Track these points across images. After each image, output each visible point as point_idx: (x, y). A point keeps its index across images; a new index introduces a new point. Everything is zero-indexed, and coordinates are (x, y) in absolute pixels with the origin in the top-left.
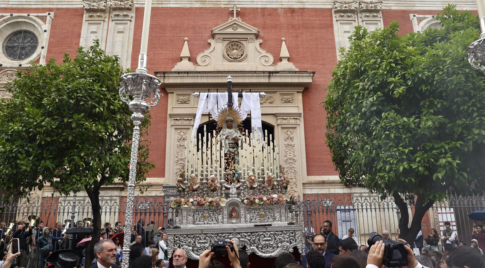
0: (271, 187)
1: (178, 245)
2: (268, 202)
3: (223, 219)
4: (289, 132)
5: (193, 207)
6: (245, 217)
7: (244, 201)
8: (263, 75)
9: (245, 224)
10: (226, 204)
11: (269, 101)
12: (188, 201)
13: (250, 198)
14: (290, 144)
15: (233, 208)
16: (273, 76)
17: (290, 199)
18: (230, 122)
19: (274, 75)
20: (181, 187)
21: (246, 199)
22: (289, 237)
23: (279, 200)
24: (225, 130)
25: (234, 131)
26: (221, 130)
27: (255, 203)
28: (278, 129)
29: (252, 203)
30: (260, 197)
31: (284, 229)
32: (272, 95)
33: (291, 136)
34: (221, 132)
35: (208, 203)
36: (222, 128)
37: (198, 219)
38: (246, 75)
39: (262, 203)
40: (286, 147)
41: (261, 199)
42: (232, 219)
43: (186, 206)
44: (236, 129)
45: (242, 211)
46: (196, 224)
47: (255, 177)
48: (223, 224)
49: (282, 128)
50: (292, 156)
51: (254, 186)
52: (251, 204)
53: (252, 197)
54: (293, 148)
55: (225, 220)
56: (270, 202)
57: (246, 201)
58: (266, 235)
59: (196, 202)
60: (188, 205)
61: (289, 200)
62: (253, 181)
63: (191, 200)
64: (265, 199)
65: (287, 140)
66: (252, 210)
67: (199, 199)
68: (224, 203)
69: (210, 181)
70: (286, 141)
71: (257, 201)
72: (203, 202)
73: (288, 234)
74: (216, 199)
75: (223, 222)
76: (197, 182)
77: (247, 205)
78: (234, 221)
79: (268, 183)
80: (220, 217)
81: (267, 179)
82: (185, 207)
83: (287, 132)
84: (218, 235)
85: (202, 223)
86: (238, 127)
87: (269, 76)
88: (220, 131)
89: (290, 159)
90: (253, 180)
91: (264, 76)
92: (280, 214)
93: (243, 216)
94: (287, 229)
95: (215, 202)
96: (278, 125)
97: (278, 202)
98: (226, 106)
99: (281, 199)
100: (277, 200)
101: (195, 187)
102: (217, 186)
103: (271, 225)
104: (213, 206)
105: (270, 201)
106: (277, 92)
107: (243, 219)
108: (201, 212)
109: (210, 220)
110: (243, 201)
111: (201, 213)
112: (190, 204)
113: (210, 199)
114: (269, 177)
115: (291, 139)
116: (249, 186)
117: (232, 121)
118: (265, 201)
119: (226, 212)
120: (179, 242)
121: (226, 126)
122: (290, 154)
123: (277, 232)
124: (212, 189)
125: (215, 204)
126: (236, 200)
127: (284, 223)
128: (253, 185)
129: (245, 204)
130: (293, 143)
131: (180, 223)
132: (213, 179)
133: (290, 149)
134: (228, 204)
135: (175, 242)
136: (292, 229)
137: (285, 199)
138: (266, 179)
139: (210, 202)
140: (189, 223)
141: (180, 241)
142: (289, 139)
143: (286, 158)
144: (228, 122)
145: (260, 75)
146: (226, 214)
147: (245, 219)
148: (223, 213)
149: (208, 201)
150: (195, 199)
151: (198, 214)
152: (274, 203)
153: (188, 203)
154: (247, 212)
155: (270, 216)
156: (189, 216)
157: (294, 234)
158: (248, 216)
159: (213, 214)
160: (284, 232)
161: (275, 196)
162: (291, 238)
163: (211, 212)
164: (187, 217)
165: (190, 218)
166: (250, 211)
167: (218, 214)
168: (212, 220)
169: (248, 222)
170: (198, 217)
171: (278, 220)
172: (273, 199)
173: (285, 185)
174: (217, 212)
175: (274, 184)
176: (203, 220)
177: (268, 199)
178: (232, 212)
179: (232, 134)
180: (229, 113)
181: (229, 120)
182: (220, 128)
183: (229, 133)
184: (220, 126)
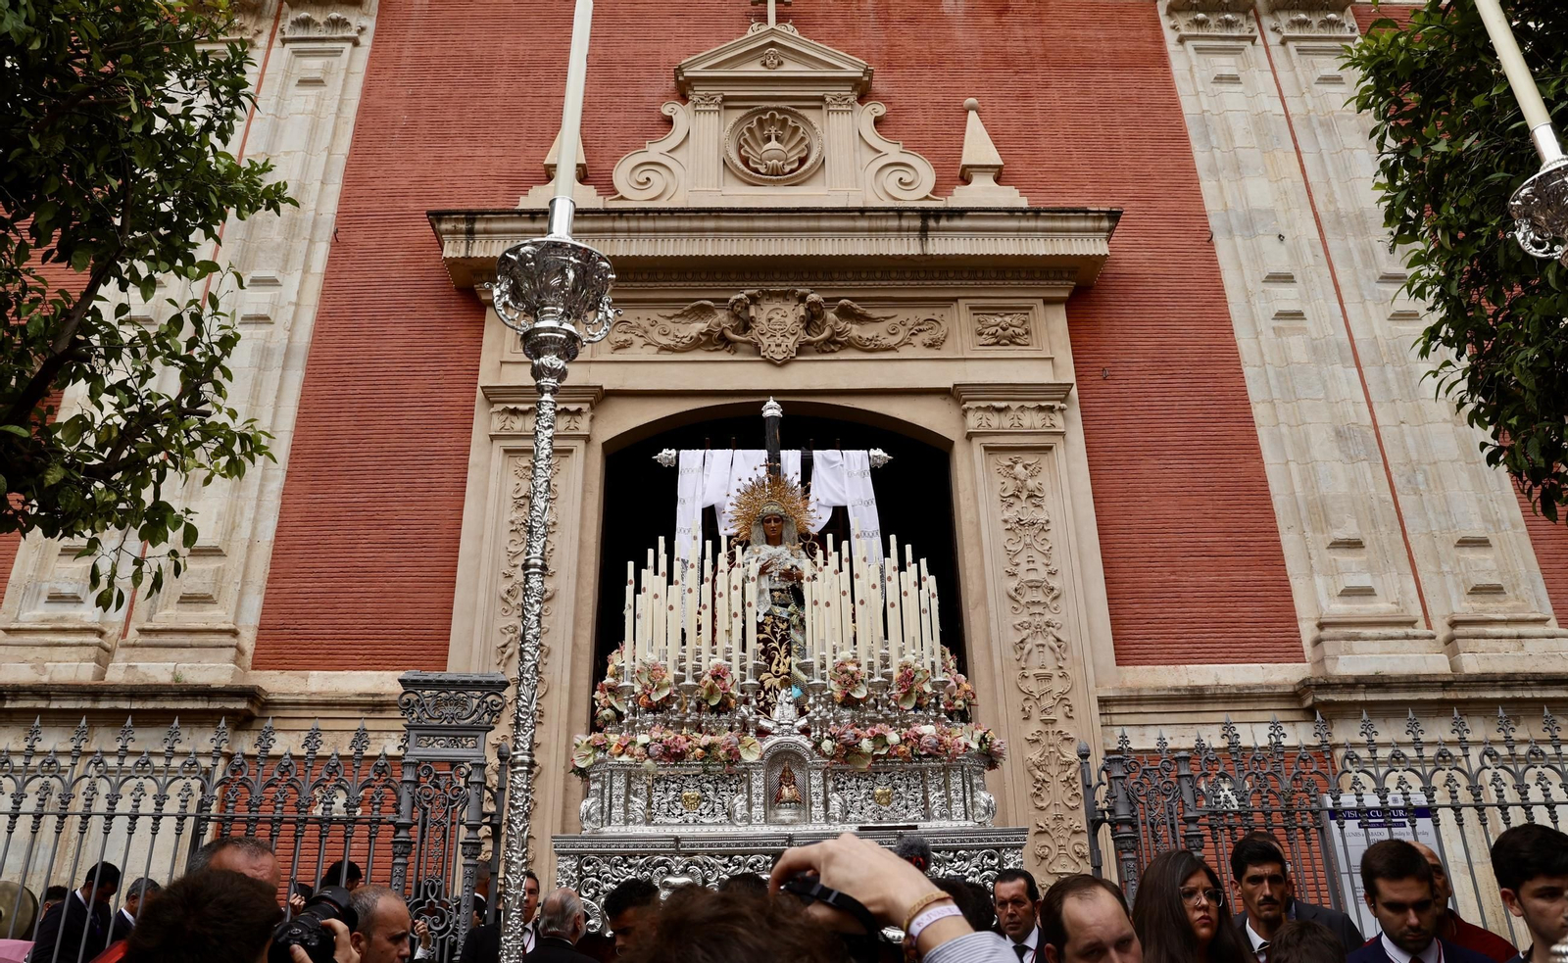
0: (914, 700)
1: (592, 891)
2: (902, 748)
3: (749, 809)
4: (1019, 468)
5: (648, 762)
6: (826, 803)
7: (823, 745)
8: (894, 223)
9: (825, 828)
10: (762, 758)
11: (925, 337)
12: (633, 742)
13: (844, 734)
14: (1027, 518)
15: (784, 771)
16: (938, 230)
17: (980, 744)
19: (943, 223)
21: (828, 738)
22: (982, 871)
23: (940, 742)
24: (760, 550)
25: (788, 551)
27: (860, 753)
28: (971, 454)
29: (849, 751)
30: (876, 731)
31: (962, 841)
32: (936, 314)
33: (1031, 484)
34: (746, 555)
35: (699, 750)
36: (748, 544)
37: (665, 806)
38: (825, 224)
39: (884, 752)
40: (1011, 535)
41: (879, 739)
42: (780, 808)
43: (625, 758)
44: (794, 547)
45: (814, 782)
46: (656, 824)
47: (859, 665)
48: (750, 823)
49: (986, 449)
50: (1041, 574)
51: (857, 695)
52: (847, 755)
53: (850, 731)
54: (1043, 535)
55: (758, 811)
56: (912, 749)
57: (827, 745)
59: (659, 745)
60: (633, 755)
61: (975, 746)
62: (853, 680)
63: (643, 739)
64: (893, 737)
65: (1012, 500)
66: (850, 780)
67: (670, 735)
68: (752, 752)
69: (707, 678)
70: (1011, 505)
71: (866, 745)
72: (685, 746)
73: (976, 861)
74: (724, 738)
75: (748, 820)
76: (665, 681)
77: (832, 757)
79: (903, 687)
80: (739, 801)
81: (899, 674)
82: (624, 764)
83: (1012, 468)
84: (730, 861)
85: (677, 821)
86: (800, 541)
87: (924, 232)
89: (1035, 586)
90: (852, 676)
91: (900, 229)
92: (947, 795)
93: (817, 800)
94: (971, 841)
95: (725, 748)
96: (970, 436)
97: (937, 750)
98: (763, 472)
99: (947, 739)
100: (934, 741)
101: (656, 698)
102: (732, 696)
104: (716, 760)
105: (910, 744)
106: (956, 299)
107: (818, 811)
108: (674, 782)
109: (705, 812)
110: (817, 746)
111: (675, 786)
112: (638, 750)
113: (706, 740)
114: (907, 668)
115: (1030, 497)
116: (838, 695)
118: (895, 747)
119: (758, 783)
120: (595, 880)
121: (762, 537)
122: (1031, 566)
124: (714, 703)
125: (722, 753)
126: (794, 743)
127: (962, 823)
128: (853, 691)
129: (825, 755)
130: (1041, 516)
131: (602, 821)
132: (718, 671)
133: (1028, 541)
134: (766, 757)
135: (581, 879)
136: (989, 840)
137: (962, 741)
138: (897, 676)
139: (708, 748)
140: (634, 820)
141: (598, 877)
142: (1024, 496)
143: (1013, 584)
144: (770, 521)
145: (883, 224)
146: (761, 791)
147: (827, 808)
148: (749, 788)
149: (701, 744)
150: (656, 735)
151: (666, 789)
152: (924, 753)
153: (631, 747)
154: (831, 785)
155: (910, 803)
156: (635, 795)
157: (996, 860)
158: (836, 800)
159: (716, 789)
160: (962, 852)
161: (928, 730)
162: (986, 873)
163: (708, 782)
164: (628, 801)
165: (638, 803)
166: (844, 783)
167: (731, 791)
168: (713, 810)
169: (836, 820)
170: (664, 800)
171: (941, 815)
172: (920, 741)
173: (961, 703)
174: (730, 785)
175: (924, 693)
176: (682, 809)
177: (904, 738)
178: (781, 784)
179: (781, 560)
180: (773, 492)
181: (772, 515)
182: (742, 542)
183: (771, 559)
184: (742, 538)
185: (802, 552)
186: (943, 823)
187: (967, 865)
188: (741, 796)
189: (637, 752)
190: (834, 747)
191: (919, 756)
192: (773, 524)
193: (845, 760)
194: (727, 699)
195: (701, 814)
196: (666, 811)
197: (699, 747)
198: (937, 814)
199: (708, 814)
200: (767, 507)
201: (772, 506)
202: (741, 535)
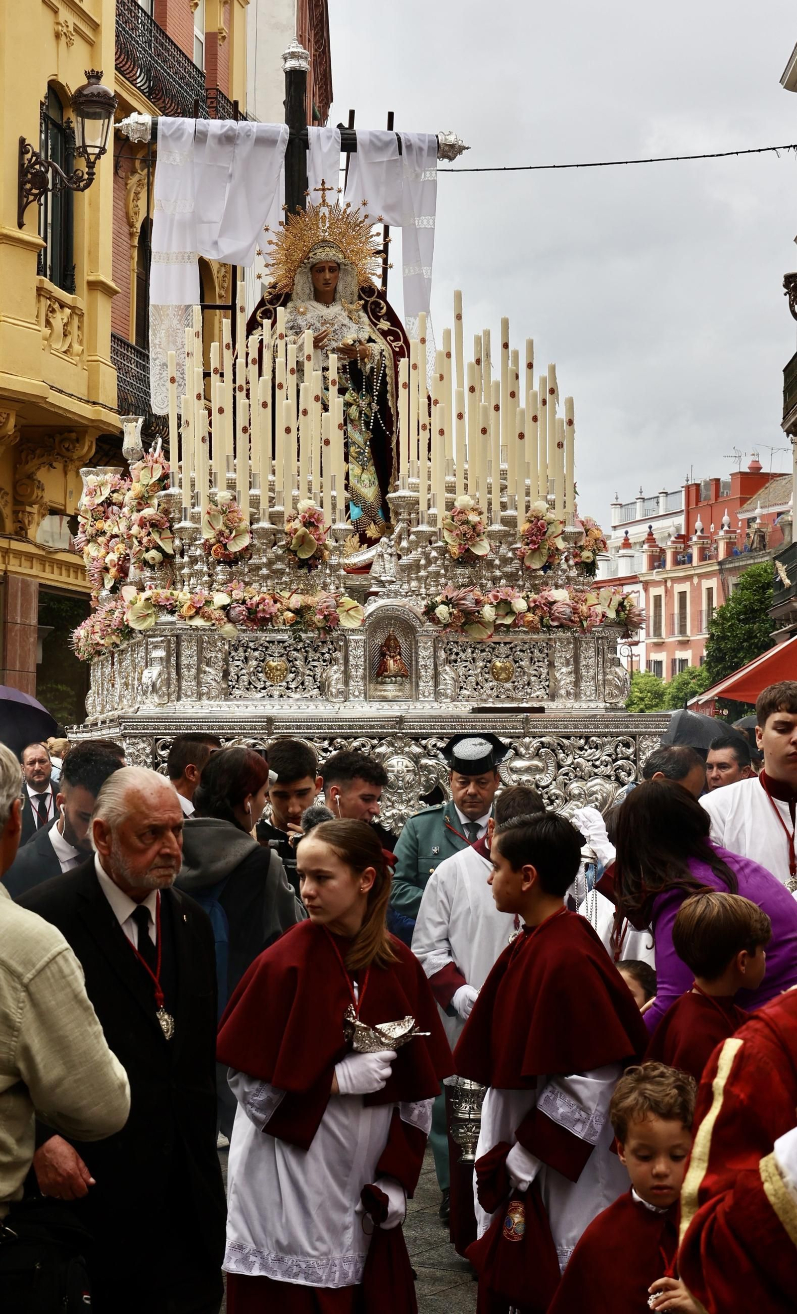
0: (544, 559)
2: (531, 616)
3: (346, 683)
5: (229, 627)
6: (436, 676)
7: (437, 611)
9: (436, 705)
10: (364, 624)
12: (208, 602)
13: (463, 599)
15: (388, 639)
17: (618, 612)
18: (332, 270)
20: (158, 548)
21: (443, 603)
22: (615, 761)
23: (575, 611)
24: (306, 309)
25: (345, 314)
27: (481, 623)
29: (468, 619)
30: (501, 596)
31: (595, 727)
34: (287, 315)
35: (290, 615)
36: (290, 298)
37: (245, 678)
39: (509, 620)
41: (504, 606)
42: (383, 683)
43: (198, 622)
44: (353, 307)
45: (422, 653)
46: (237, 698)
47: (481, 514)
48: (348, 699)
51: (478, 551)
52: (464, 624)
53: (471, 596)
55: (357, 685)
56: (542, 618)
57: (442, 611)
58: (522, 750)
59: (243, 607)
60: (208, 618)
61: (612, 615)
62: (474, 533)
63: (220, 599)
64: (520, 605)
66: (464, 651)
67: (254, 595)
68: (352, 617)
69: (296, 524)
71: (488, 612)
72: (274, 608)
73: (609, 748)
74: (319, 599)
75: (345, 695)
76: (243, 525)
77: (446, 626)
78: (390, 690)
79: (532, 542)
80: (335, 674)
81: (527, 526)
82: (197, 629)
84: (330, 745)
85: (260, 695)
86: (360, 298)
90: (473, 528)
92: (577, 671)
93: (426, 675)
94: (606, 727)
95: (321, 611)
97: (571, 620)
99: (583, 608)
100: (568, 610)
101: (235, 547)
103: (541, 710)
104: (310, 625)
105: (539, 612)
107: (425, 685)
108: (255, 650)
109: (295, 684)
110: (430, 610)
111: (256, 654)
112: (217, 614)
113: (297, 599)
114: (538, 519)
116: (455, 550)
117: (336, 268)
118: (520, 615)
119: (357, 655)
121: (309, 290)
123: (568, 738)
124: (304, 556)
125: (317, 618)
126: (402, 605)
127: (593, 705)
128: (473, 545)
129: (439, 622)
131: (169, 695)
132: (311, 516)
134: (369, 623)
136: (624, 727)
137: (599, 609)
138: (523, 526)
139: (299, 612)
140: (210, 695)
144: (323, 270)
146: (361, 662)
147: (436, 685)
148: (346, 658)
149: (291, 606)
150: (238, 594)
151: (246, 658)
152: (555, 624)
153: (204, 610)
154: (442, 656)
155: (533, 679)
156: (208, 665)
157: (631, 750)
158: (448, 674)
159: (306, 658)
160: (594, 738)
161: (560, 595)
162: (619, 763)
163: (295, 650)
164: (199, 671)
165: (212, 674)
166: (457, 654)
167: (324, 661)
168: (303, 684)
169: (447, 698)
170: (244, 671)
171: (568, 694)
172: (551, 609)
173: (590, 554)
174: (323, 654)
175: (557, 549)
176: (265, 682)
177: (532, 605)
178: (385, 655)
179: (336, 327)
180: (328, 228)
181: (327, 262)
182: (281, 295)
183: (323, 324)
184: (281, 289)
185: (362, 314)
186: (570, 703)
187: (598, 753)
188: (335, 667)
189: (214, 614)
190: (451, 614)
191: (549, 627)
193: (463, 629)
194: (321, 551)
195: (288, 688)
196: (246, 683)
197: (289, 610)
198: (563, 692)
199: (296, 688)
200: (320, 250)
201: (328, 249)
202: (279, 286)
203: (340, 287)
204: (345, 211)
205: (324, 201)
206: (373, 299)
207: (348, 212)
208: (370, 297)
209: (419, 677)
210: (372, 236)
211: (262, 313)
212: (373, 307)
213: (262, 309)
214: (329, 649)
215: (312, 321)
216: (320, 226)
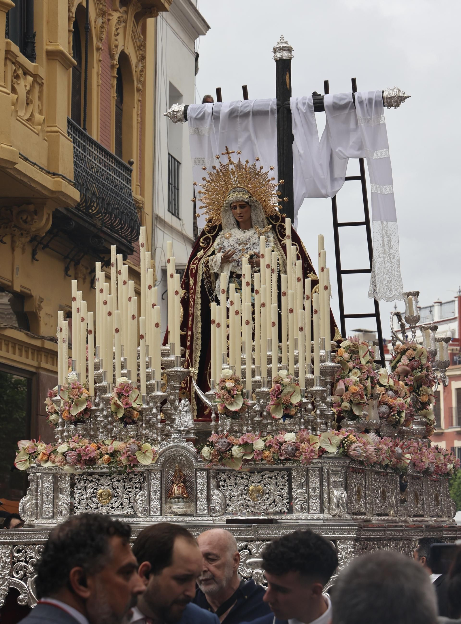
0: (282, 411)
1: (21, 572)
2: (266, 453)
3: (149, 504)
5: (67, 467)
6: (209, 499)
7: (204, 451)
9: (208, 518)
10: (157, 461)
12: (55, 451)
13: (218, 442)
15: (176, 472)
17: (339, 448)
18: (241, 207)
21: (206, 445)
23: (297, 449)
24: (230, 235)
25: (256, 236)
26: (217, 235)
27: (233, 458)
29: (224, 456)
30: (246, 439)
34: (218, 240)
35: (106, 456)
36: (220, 229)
37: (84, 501)
39: (250, 457)
41: (247, 446)
42: (172, 503)
43: (49, 464)
44: (263, 230)
45: (199, 481)
48: (149, 515)
51: (234, 408)
52: (221, 459)
53: (223, 440)
55: (155, 505)
56: (274, 454)
57: (206, 451)
58: (254, 551)
59: (75, 453)
60: (54, 462)
61: (332, 450)
63: (62, 448)
64: (259, 444)
66: (229, 479)
67: (83, 444)
68: (149, 457)
69: (113, 395)
71: (236, 451)
72: (96, 453)
74: (126, 445)
75: (147, 512)
76: (82, 397)
77: (211, 461)
78: (177, 508)
79: (273, 400)
80: (140, 498)
82: (49, 469)
86: (269, 224)
88: (214, 238)
90: (229, 392)
92: (308, 492)
93: (202, 495)
95: (126, 454)
97: (295, 456)
99: (305, 445)
100: (290, 448)
101: (75, 412)
102: (135, 409)
104: (119, 463)
105: (272, 450)
107: (202, 504)
108: (91, 482)
109: (117, 505)
111: (92, 484)
112: (59, 458)
113: (117, 445)
116: (219, 408)
117: (245, 205)
118: (260, 453)
119: (155, 483)
120: (24, 564)
121: (233, 222)
124: (120, 416)
125: (123, 458)
126: (184, 448)
127: (316, 517)
128: (231, 404)
129: (205, 459)
131: (37, 514)
132: (123, 389)
134: (161, 460)
135: (14, 563)
137: (317, 447)
139: (113, 455)
141: (27, 562)
144: (235, 208)
146: (158, 488)
147: (209, 503)
148: (149, 485)
149: (108, 452)
150: (72, 445)
151: (85, 487)
152: (282, 458)
153: (53, 456)
154: (213, 483)
155: (277, 498)
156: (60, 493)
158: (217, 496)
159: (124, 487)
161: (290, 437)
163: (118, 481)
164: (55, 498)
165: (63, 499)
166: (225, 481)
167: (136, 488)
168: (122, 504)
169: (216, 511)
170: (84, 497)
171: (302, 509)
172: (280, 447)
173: (348, 405)
174: (136, 483)
175: (291, 404)
176: (97, 504)
177: (268, 445)
178: (173, 482)
179: (248, 246)
180: (238, 178)
181: (236, 202)
182: (216, 226)
183: (240, 244)
184: (215, 222)
185: (271, 234)
186: (304, 516)
188: (142, 492)
189: (57, 460)
191: (280, 461)
192: (238, 211)
193: (222, 463)
194: (130, 412)
195: (112, 508)
196: (85, 505)
197: (107, 454)
198: (298, 507)
199: (118, 507)
200: (232, 194)
201: (237, 193)
202: (213, 221)
203: (254, 218)
204: (246, 166)
205: (230, 161)
206: (278, 223)
207: (248, 166)
208: (277, 222)
209: (197, 498)
210: (269, 181)
211: (203, 240)
212: (280, 229)
213: (204, 237)
214: (140, 480)
215: (232, 243)
216: (232, 177)
